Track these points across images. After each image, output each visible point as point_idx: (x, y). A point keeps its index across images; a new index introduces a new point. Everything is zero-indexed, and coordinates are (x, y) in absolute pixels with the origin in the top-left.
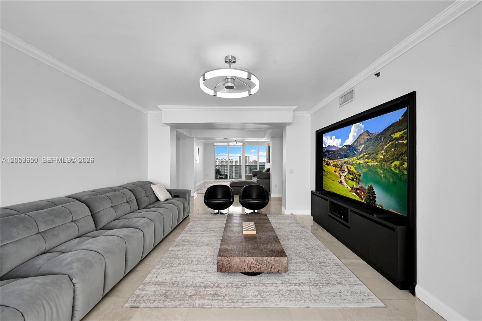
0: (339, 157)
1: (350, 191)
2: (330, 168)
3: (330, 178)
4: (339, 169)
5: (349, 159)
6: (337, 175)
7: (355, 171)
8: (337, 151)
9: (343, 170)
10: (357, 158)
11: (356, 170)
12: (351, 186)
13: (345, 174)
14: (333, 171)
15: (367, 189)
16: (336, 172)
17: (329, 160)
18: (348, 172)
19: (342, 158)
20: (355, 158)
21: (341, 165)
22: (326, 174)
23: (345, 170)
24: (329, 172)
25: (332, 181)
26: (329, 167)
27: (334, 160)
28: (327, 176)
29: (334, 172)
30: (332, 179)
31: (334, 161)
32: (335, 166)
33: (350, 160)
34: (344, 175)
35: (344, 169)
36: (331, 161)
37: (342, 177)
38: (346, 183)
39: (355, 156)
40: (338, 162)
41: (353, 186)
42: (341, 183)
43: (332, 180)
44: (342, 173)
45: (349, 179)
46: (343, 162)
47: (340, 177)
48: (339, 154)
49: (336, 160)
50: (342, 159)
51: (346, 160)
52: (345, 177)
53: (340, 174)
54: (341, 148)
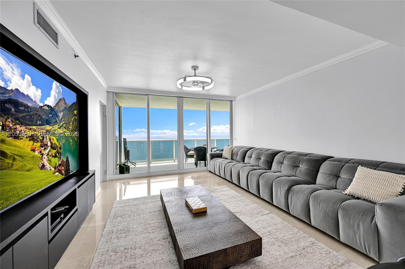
0: (38, 122)
1: (53, 174)
2: (21, 145)
3: (21, 169)
4: (39, 144)
5: (51, 127)
6: (36, 156)
7: (58, 144)
8: (35, 109)
9: (45, 145)
10: (58, 127)
11: (58, 142)
12: (54, 166)
13: (47, 151)
14: (29, 150)
15: (65, 161)
16: (33, 150)
17: (18, 126)
18: (51, 147)
19: (43, 125)
20: (56, 127)
21: (42, 137)
22: (11, 161)
23: (47, 145)
24: (18, 155)
25: (27, 173)
26: (18, 143)
27: (31, 127)
28: (15, 167)
29: (31, 150)
30: (27, 168)
31: (31, 129)
32: (32, 138)
33: (53, 129)
34: (47, 153)
35: (45, 143)
36: (23, 128)
37: (44, 157)
38: (50, 164)
39: (56, 125)
40: (39, 131)
41: (56, 163)
42: (43, 167)
43: (26, 171)
44: (44, 150)
45: (52, 157)
46: (45, 131)
47: (42, 157)
48: (39, 116)
49: (34, 127)
50: (43, 127)
51: (48, 127)
52: (48, 155)
53: (41, 152)
54: (41, 107)
